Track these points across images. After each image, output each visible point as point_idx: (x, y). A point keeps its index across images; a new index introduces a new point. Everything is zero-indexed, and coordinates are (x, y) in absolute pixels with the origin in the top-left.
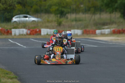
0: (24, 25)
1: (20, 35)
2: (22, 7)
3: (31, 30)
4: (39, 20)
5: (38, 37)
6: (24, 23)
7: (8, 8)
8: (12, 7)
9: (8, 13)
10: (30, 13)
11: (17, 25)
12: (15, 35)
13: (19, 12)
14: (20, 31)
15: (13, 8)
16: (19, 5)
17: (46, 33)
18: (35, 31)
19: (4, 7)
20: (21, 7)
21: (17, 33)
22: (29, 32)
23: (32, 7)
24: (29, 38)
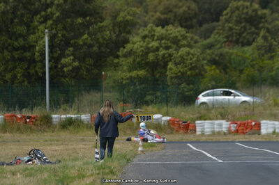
0: (222, 112)
1: (213, 133)
2: (220, 72)
3: (239, 123)
4: (258, 100)
5: (254, 138)
6: (223, 108)
7: (189, 73)
8: (197, 71)
9: (188, 84)
10: (238, 85)
11: (208, 112)
12: (203, 134)
13: (214, 83)
14: (214, 124)
15: (200, 74)
16: (214, 67)
17: (271, 130)
18: (246, 125)
19: (180, 71)
20: (218, 71)
21: (208, 130)
22: (233, 127)
23: (241, 71)
24: (233, 142)
